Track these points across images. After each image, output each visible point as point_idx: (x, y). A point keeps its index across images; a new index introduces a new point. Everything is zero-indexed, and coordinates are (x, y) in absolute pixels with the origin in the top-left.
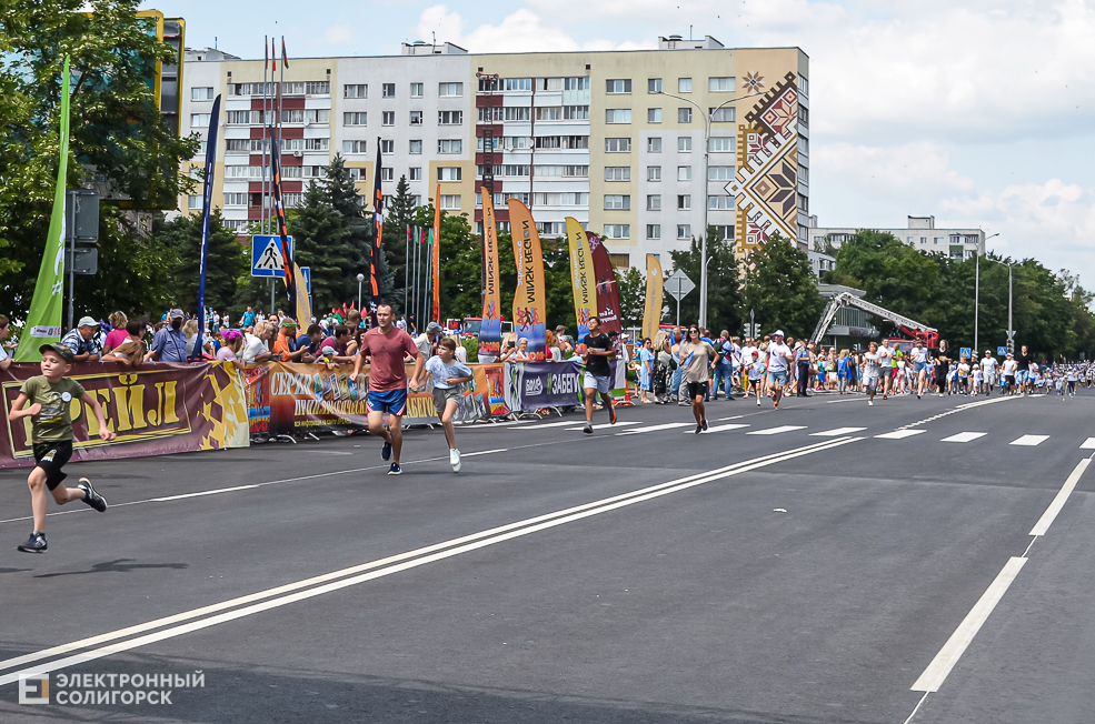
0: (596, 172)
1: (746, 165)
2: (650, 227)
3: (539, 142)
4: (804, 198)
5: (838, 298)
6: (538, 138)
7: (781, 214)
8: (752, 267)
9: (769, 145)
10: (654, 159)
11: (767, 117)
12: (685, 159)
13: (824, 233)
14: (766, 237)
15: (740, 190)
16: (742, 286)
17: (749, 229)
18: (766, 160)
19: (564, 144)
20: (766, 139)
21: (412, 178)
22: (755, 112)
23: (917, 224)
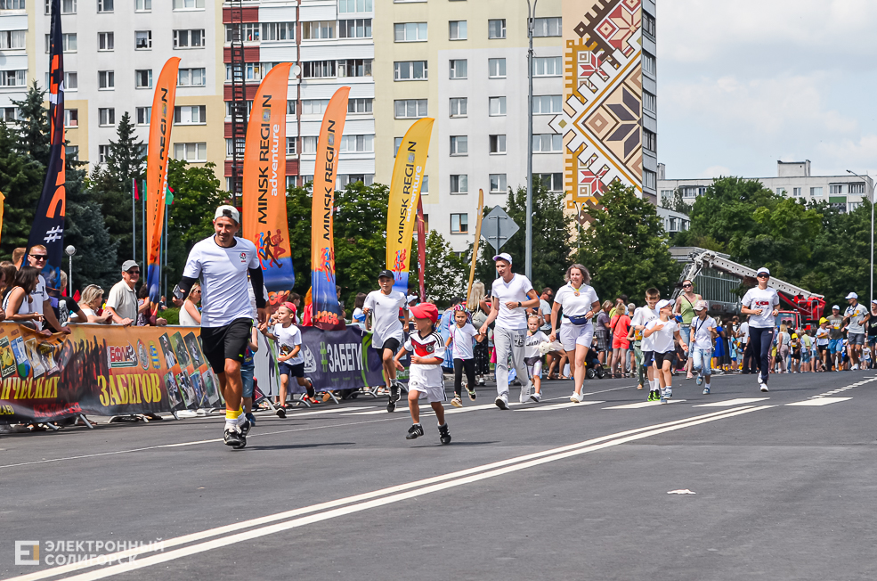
0: (383, 108)
1: (576, 94)
2: (455, 178)
3: (308, 69)
4: (651, 134)
5: (698, 259)
6: (306, 64)
7: (621, 156)
8: (587, 226)
9: (606, 66)
10: (458, 88)
11: (602, 29)
12: (498, 87)
13: (674, 186)
14: (603, 187)
15: (570, 126)
16: (574, 251)
17: (581, 177)
18: (601, 85)
19: (340, 70)
20: (602, 58)
21: (141, 120)
22: (587, 23)
23: (789, 171)
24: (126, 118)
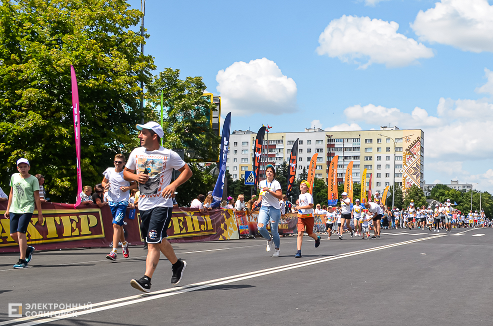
0: (362, 167)
1: (405, 164)
2: (378, 183)
3: (346, 158)
4: (422, 174)
5: (432, 202)
6: (345, 157)
7: (415, 178)
8: (407, 194)
9: (412, 158)
10: (379, 163)
11: (412, 150)
12: (388, 163)
13: (427, 186)
14: (411, 185)
15: (404, 172)
16: (404, 200)
17: (406, 183)
18: (411, 163)
19: (352, 158)
20: (411, 156)
21: (308, 168)
22: (408, 149)
23: (453, 183)
24: (305, 168)
